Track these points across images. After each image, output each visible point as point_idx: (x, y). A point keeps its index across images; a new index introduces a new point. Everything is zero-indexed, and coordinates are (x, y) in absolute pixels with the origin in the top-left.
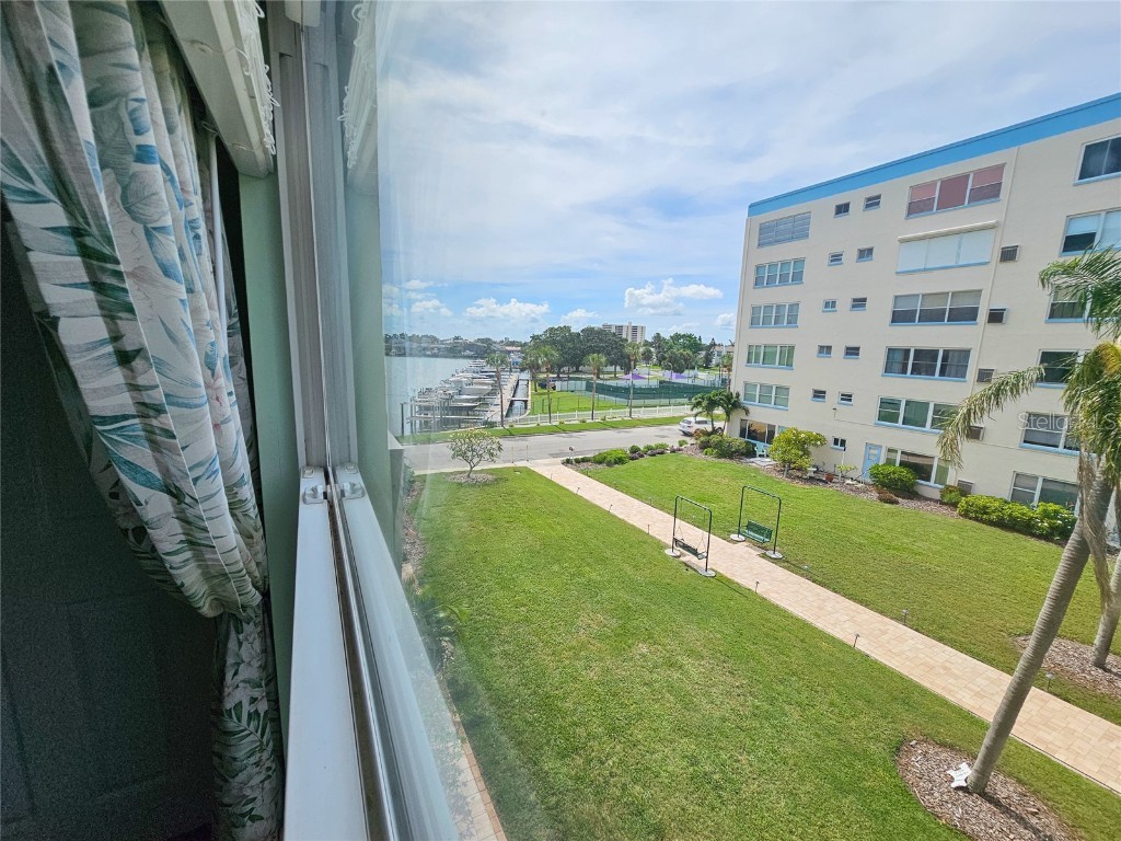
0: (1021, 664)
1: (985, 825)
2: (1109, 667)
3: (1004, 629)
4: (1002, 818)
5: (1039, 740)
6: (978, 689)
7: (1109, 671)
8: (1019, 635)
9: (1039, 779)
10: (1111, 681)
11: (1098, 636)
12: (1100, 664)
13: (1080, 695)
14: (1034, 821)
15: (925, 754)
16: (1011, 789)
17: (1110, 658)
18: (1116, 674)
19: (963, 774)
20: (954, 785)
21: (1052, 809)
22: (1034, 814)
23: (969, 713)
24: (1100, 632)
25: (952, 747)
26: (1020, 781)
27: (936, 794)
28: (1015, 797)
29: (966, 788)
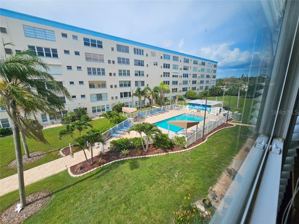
0: (18, 169)
1: (31, 210)
2: (31, 156)
3: (3, 166)
4: (33, 205)
5: (28, 182)
6: (7, 185)
7: (31, 157)
8: (8, 165)
9: (34, 189)
10: (33, 159)
11: (26, 152)
12: (29, 157)
13: (29, 166)
14: (39, 197)
15: (5, 215)
16: (31, 197)
17: (30, 154)
18: (33, 157)
19: (19, 207)
20: (18, 212)
21: (40, 192)
22: (38, 196)
23: (9, 193)
24: (25, 151)
25: (11, 205)
26: (31, 194)
27: (16, 219)
28: (33, 198)
29: (22, 208)
